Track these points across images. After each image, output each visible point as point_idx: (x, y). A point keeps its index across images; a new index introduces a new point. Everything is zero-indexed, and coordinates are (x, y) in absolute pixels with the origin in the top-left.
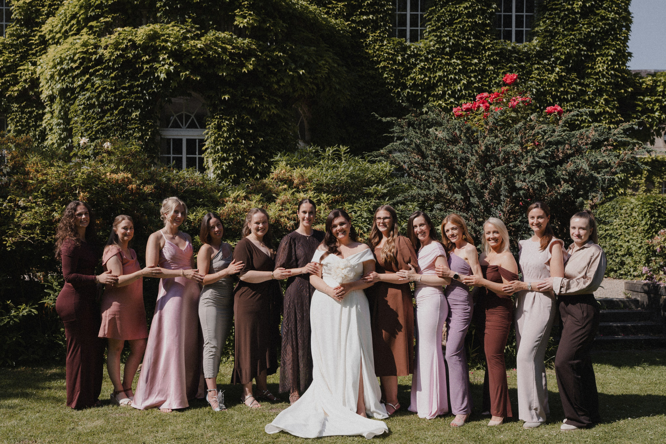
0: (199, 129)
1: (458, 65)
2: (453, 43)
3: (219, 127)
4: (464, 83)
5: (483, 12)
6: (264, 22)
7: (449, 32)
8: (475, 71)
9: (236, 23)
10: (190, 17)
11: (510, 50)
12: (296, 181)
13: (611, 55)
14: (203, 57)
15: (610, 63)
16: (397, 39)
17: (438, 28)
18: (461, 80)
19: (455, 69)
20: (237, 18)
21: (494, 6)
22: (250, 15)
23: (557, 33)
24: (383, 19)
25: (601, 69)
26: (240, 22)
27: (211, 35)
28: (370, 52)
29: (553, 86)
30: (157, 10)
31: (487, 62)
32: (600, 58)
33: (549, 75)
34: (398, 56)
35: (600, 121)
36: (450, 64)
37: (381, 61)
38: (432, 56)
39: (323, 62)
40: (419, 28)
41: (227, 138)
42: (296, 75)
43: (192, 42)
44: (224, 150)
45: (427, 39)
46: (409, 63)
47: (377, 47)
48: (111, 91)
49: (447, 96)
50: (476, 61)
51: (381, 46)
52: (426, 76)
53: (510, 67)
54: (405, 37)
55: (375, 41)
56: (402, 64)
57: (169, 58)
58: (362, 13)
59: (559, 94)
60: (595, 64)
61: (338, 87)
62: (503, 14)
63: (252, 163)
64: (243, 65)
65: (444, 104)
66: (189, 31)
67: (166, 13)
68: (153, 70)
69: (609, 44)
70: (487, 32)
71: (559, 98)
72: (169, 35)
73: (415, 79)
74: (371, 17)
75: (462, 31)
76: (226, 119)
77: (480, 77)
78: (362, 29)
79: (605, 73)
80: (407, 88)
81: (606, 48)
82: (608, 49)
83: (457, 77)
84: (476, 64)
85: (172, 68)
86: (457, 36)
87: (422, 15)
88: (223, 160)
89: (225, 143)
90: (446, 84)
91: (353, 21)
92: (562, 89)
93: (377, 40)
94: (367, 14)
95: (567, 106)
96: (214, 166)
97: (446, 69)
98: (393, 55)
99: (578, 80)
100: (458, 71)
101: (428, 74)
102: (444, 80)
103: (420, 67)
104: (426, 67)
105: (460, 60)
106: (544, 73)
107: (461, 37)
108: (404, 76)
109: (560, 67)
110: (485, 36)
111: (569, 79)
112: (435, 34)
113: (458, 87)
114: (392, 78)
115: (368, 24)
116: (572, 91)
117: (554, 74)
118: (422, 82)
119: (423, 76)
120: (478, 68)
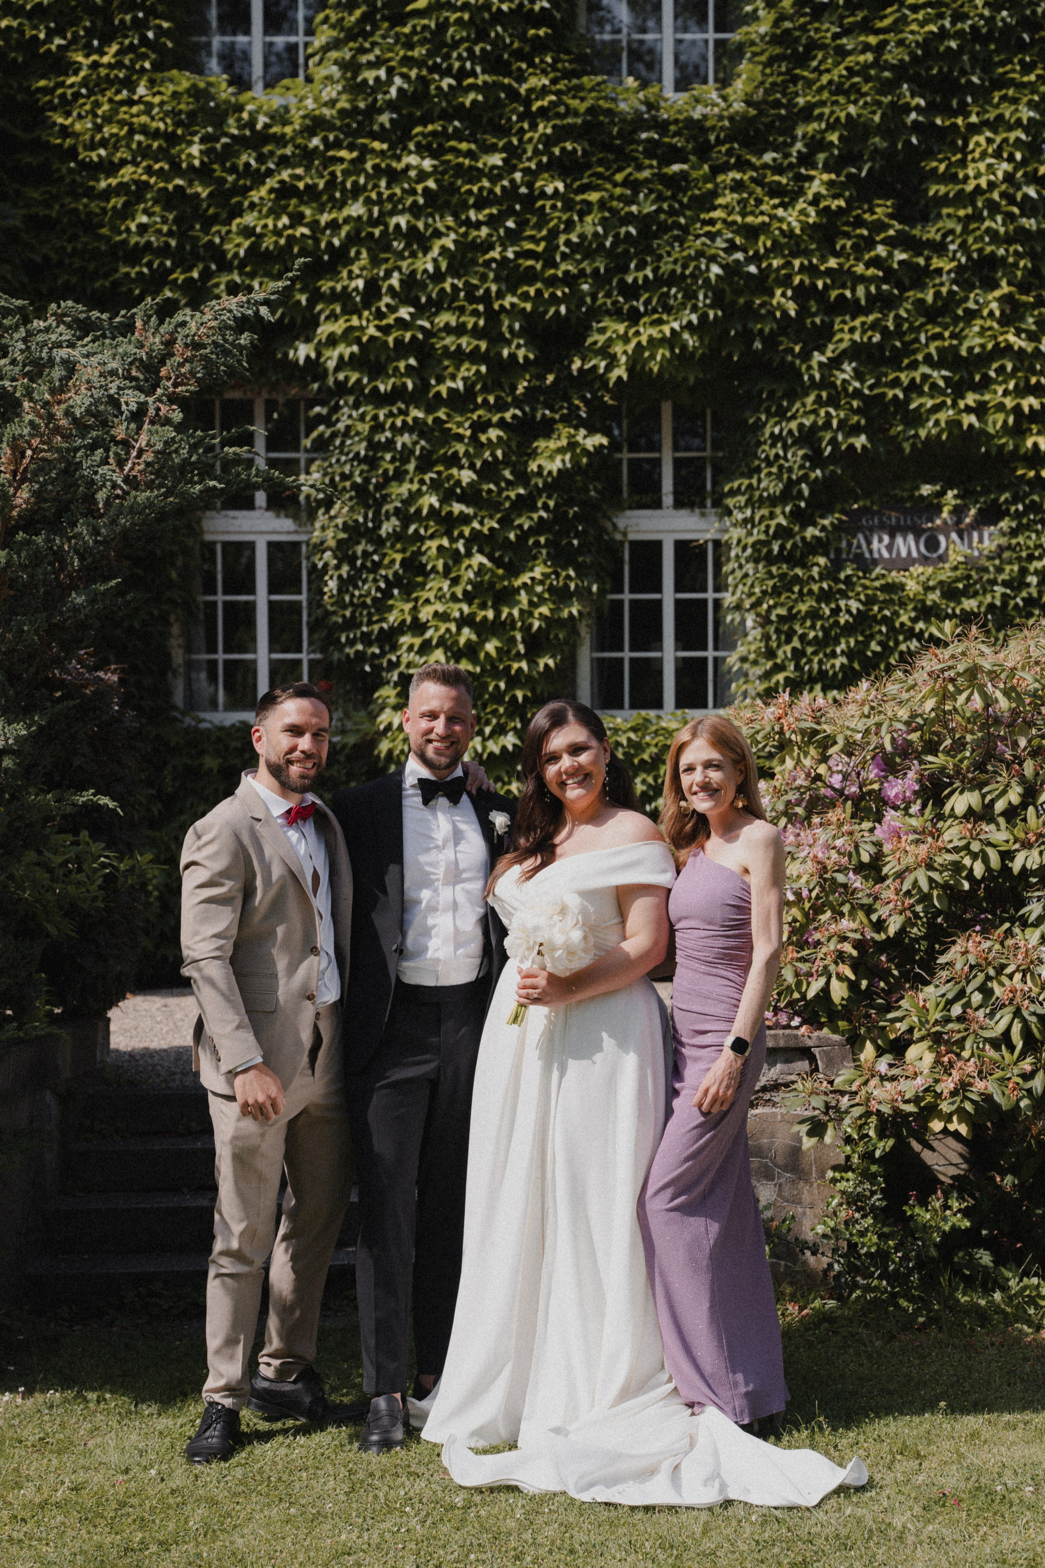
1: (423, 175)
2: (400, 90)
4: (444, 249)
7: (387, 49)
8: (494, 199)
11: (629, 118)
13: (1019, 123)
15: (1018, 156)
16: (184, 80)
17: (352, 35)
18: (438, 234)
19: (413, 192)
23: (813, 46)
25: (983, 182)
28: (78, 127)
29: (795, 255)
31: (539, 164)
32: (982, 139)
33: (780, 212)
34: (190, 143)
35: (985, 384)
36: (394, 176)
37: (123, 163)
38: (325, 140)
40: (300, 39)
46: (234, 169)
47: (106, 107)
49: (387, 300)
50: (496, 159)
52: (297, 219)
53: (628, 181)
55: (99, 85)
56: (203, 173)
59: (820, 284)
60: (963, 163)
65: (372, 331)
69: (1012, 83)
70: (540, 46)
71: (821, 296)
73: (255, 233)
75: (440, 43)
77: (510, 224)
78: (49, 39)
79: (996, 196)
81: (1004, 98)
82: (1015, 101)
83: (420, 225)
84: (494, 175)
86: (419, 63)
92: (833, 263)
93: (110, 82)
95: (852, 330)
97: (380, 194)
98: (171, 138)
99: (898, 226)
100: (421, 201)
101: (308, 212)
102: (371, 235)
103: (277, 186)
104: (301, 185)
105: (434, 155)
106: (759, 201)
107: (435, 69)
108: (215, 219)
109: (825, 177)
110: (531, 64)
111: (859, 222)
112: (334, 55)
113: (426, 264)
114: (165, 228)
115: (75, 22)
116: (871, 271)
117: (801, 205)
118: (282, 241)
119: (285, 220)
120: (503, 188)
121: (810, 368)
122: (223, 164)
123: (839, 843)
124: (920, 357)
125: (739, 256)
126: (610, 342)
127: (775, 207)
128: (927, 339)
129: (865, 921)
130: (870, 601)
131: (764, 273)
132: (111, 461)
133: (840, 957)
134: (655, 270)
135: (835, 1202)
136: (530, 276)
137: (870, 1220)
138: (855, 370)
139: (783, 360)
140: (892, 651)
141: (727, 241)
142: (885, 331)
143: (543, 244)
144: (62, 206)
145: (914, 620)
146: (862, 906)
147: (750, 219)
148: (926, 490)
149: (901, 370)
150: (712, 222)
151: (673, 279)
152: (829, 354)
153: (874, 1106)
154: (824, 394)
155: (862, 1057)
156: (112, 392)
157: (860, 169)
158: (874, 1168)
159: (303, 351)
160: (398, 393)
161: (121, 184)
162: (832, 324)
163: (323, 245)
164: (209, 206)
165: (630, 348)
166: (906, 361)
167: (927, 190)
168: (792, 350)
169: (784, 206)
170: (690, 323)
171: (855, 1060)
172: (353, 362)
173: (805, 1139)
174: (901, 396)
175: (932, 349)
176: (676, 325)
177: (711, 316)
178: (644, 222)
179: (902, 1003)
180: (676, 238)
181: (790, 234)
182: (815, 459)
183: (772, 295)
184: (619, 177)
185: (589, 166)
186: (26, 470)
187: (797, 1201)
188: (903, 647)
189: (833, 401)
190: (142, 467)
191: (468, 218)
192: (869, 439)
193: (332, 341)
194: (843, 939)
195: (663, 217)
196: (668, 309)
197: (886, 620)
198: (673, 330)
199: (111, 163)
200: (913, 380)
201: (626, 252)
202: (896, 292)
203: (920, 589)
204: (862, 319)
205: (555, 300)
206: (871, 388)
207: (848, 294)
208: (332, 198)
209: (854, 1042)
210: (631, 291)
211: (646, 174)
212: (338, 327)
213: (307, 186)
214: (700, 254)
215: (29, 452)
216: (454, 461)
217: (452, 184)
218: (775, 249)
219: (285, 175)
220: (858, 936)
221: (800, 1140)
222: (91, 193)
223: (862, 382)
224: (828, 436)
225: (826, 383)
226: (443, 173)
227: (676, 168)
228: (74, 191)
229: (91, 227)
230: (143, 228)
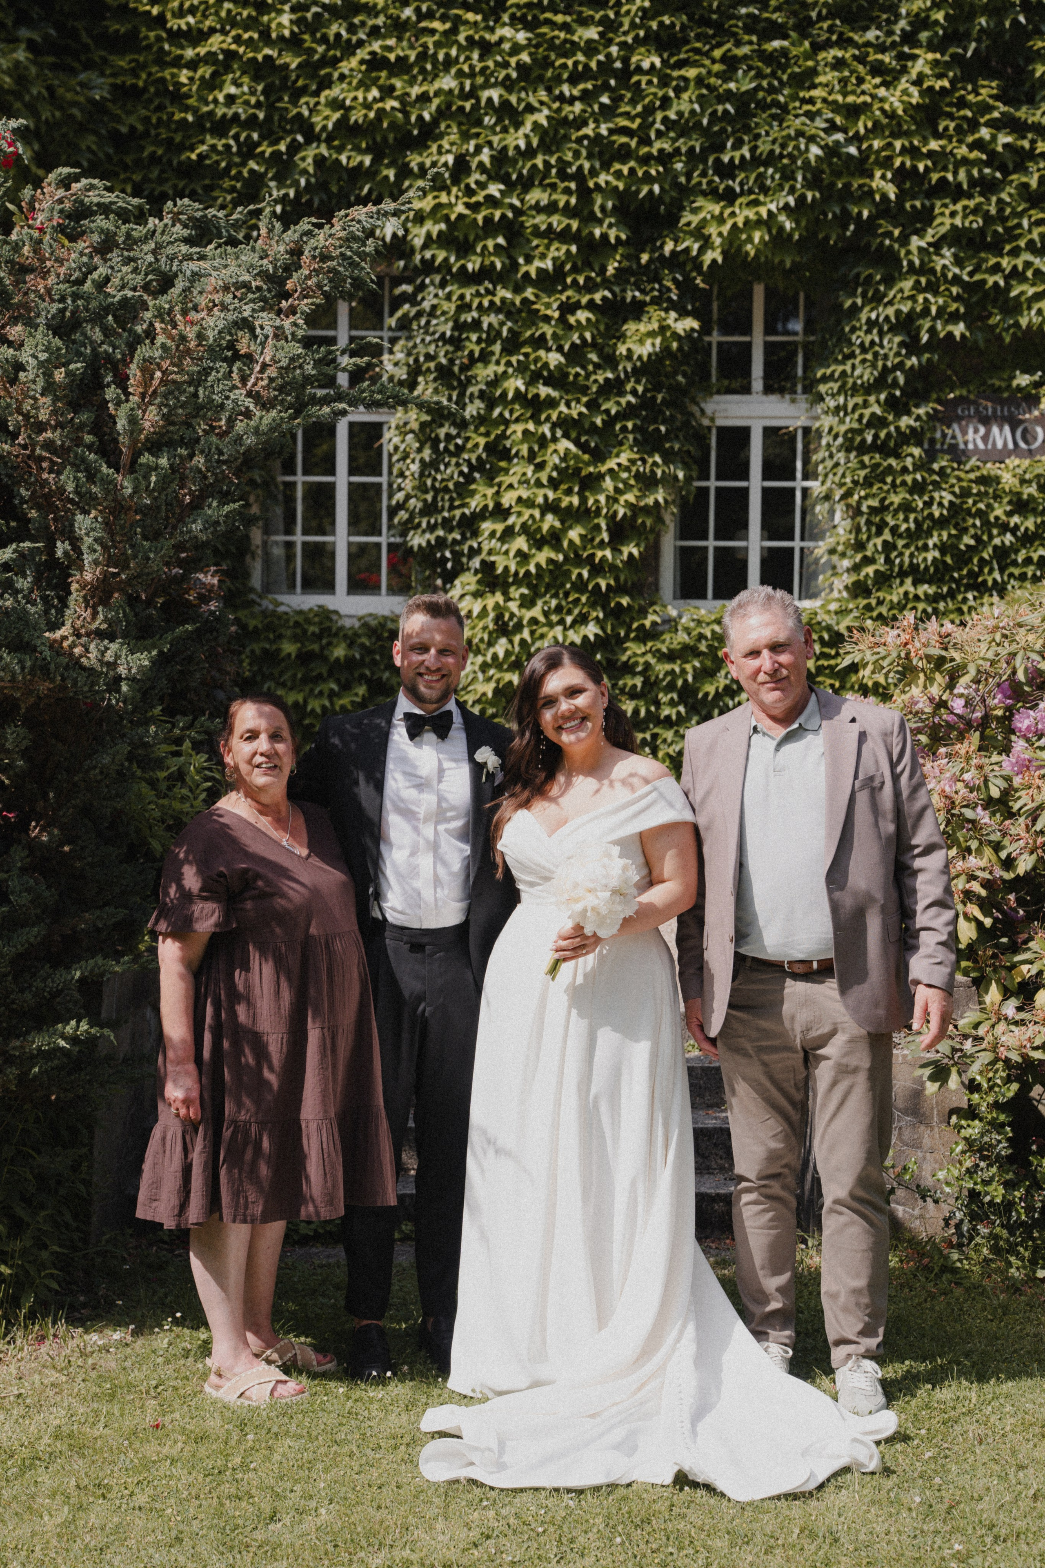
1: (516, 49)
4: (536, 126)
8: (589, 74)
18: (530, 109)
19: (506, 65)
29: (895, 135)
31: (636, 38)
33: (882, 92)
34: (280, 12)
36: (486, 48)
37: (212, 31)
38: (418, 10)
46: (324, 39)
49: (477, 176)
50: (592, 33)
52: (388, 91)
56: (293, 43)
59: (921, 167)
65: (460, 209)
71: (922, 179)
73: (345, 105)
77: (605, 99)
80: (314, 140)
83: (513, 99)
84: (590, 48)
90: (472, 125)
92: (934, 145)
95: (953, 214)
97: (472, 67)
98: (261, 7)
99: (1003, 108)
100: (514, 75)
101: (398, 84)
102: (461, 109)
103: (368, 57)
104: (392, 57)
105: (528, 26)
106: (861, 81)
108: (304, 91)
109: (930, 56)
111: (962, 103)
113: (517, 139)
114: (253, 100)
116: (975, 154)
117: (903, 84)
118: (372, 115)
119: (375, 93)
120: (599, 63)
121: (909, 253)
122: (313, 34)
123: (967, 776)
124: (1022, 243)
125: (840, 137)
126: (704, 223)
127: (876, 87)
128: (1031, 225)
129: (994, 858)
130: (965, 493)
131: (865, 155)
132: (234, 375)
133: (968, 895)
134: (753, 150)
135: (959, 1149)
136: (623, 154)
137: (994, 1170)
138: (955, 255)
139: (882, 244)
140: (985, 545)
141: (827, 121)
142: (987, 216)
143: (638, 121)
144: (150, 74)
145: (1009, 514)
146: (990, 842)
147: (850, 99)
148: (1023, 380)
149: (1002, 256)
150: (811, 101)
151: (771, 159)
152: (929, 239)
153: (1003, 1053)
154: (923, 280)
155: (988, 999)
156: (246, 314)
157: (965, 49)
158: (1002, 1117)
159: (390, 228)
160: (486, 273)
161: (209, 53)
162: (933, 207)
163: (413, 119)
164: (298, 77)
165: (726, 229)
166: (1008, 248)
167: (1034, 70)
168: (889, 234)
169: (886, 84)
170: (787, 206)
171: (980, 1003)
172: (444, 240)
173: (928, 1084)
174: (1002, 283)
175: (1035, 235)
176: (773, 207)
177: (809, 198)
178: (742, 100)
179: (1031, 944)
180: (774, 117)
181: (892, 115)
182: (912, 346)
183: (871, 176)
184: (717, 53)
185: (687, 42)
186: (155, 392)
187: (917, 1145)
188: (997, 541)
189: (931, 287)
190: (265, 383)
191: (561, 93)
192: (968, 327)
193: (420, 218)
194: (972, 877)
195: (761, 94)
196: (765, 190)
197: (980, 514)
198: (770, 212)
199: (200, 31)
200: (1015, 267)
201: (723, 130)
202: (998, 175)
203: (1016, 481)
204: (965, 202)
205: (648, 178)
206: (971, 274)
207: (950, 177)
208: (423, 71)
209: (980, 983)
210: (727, 171)
211: (745, 50)
212: (427, 204)
213: (398, 58)
214: (800, 134)
215: (158, 374)
216: (540, 342)
217: (546, 57)
218: (876, 129)
219: (376, 46)
220: (986, 875)
221: (922, 1084)
222: (178, 62)
223: (962, 268)
224: (926, 323)
225: (925, 269)
226: (537, 46)
227: (776, 44)
228: (162, 60)
229: (178, 97)
230: (231, 99)
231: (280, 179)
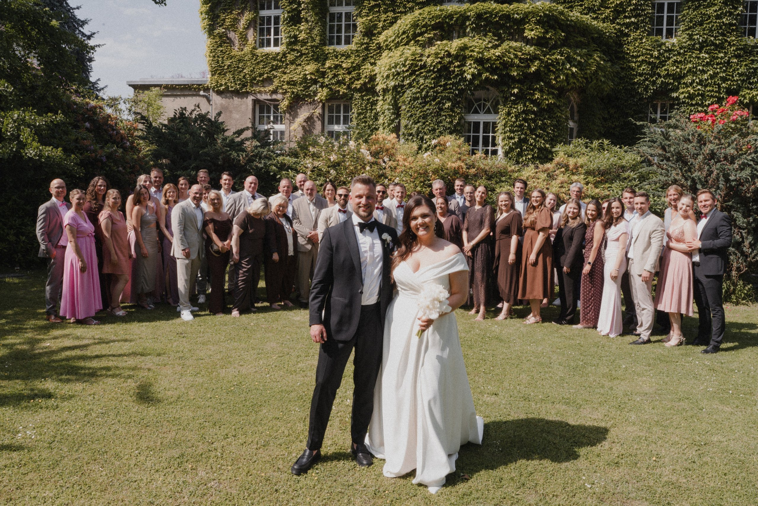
0: (493, 115)
1: (706, 58)
2: (702, 40)
3: (509, 114)
5: (731, 14)
6: (547, 32)
7: (699, 31)
8: (721, 63)
9: (525, 35)
10: (490, 32)
11: (752, 46)
12: (571, 167)
14: (500, 63)
16: (654, 38)
17: (690, 28)
18: (708, 70)
19: (704, 62)
20: (526, 31)
21: (740, 9)
22: (537, 28)
24: (643, 21)
26: (529, 34)
27: (505, 45)
28: (631, 48)
30: (467, 27)
31: (732, 56)
34: (655, 51)
36: (699, 58)
37: (640, 56)
38: (684, 51)
39: (592, 60)
40: (674, 27)
41: (514, 122)
42: (569, 72)
43: (492, 51)
44: (511, 131)
45: (680, 36)
46: (664, 57)
47: (637, 44)
48: (432, 88)
49: (696, 84)
50: (722, 55)
51: (640, 43)
52: (677, 67)
53: (752, 60)
54: (661, 34)
55: (636, 39)
56: (657, 58)
57: (474, 63)
58: (626, 17)
61: (603, 79)
62: (748, 14)
63: (532, 141)
64: (529, 67)
65: (692, 91)
66: (490, 42)
67: (473, 30)
68: (463, 72)
72: (476, 47)
73: (668, 70)
74: (633, 19)
75: (711, 30)
76: (514, 108)
77: (724, 68)
78: (625, 30)
80: (661, 77)
83: (705, 69)
84: (722, 58)
85: (476, 72)
86: (706, 34)
87: (677, 17)
88: (511, 138)
89: (511, 126)
90: (694, 74)
91: (618, 24)
94: (630, 18)
96: (503, 143)
97: (696, 62)
98: (651, 50)
100: (705, 64)
101: (680, 66)
102: (693, 71)
103: (673, 60)
104: (678, 60)
105: (708, 54)
107: (710, 35)
108: (659, 67)
110: (731, 34)
112: (687, 32)
113: (705, 76)
114: (648, 69)
115: (630, 26)
118: (674, 72)
119: (675, 68)
120: (723, 61)
126: (745, 95)
136: (729, 79)
143: (731, 73)
144: (626, 64)
159: (675, 95)
160: (697, 104)
161: (639, 60)
163: (683, 73)
164: (658, 65)
165: (751, 96)
172: (688, 98)
185: (743, 56)
191: (715, 67)
193: (683, 93)
199: (638, 56)
201: (751, 75)
205: (733, 85)
208: (685, 63)
210: (750, 83)
212: (684, 90)
213: (680, 60)
217: (712, 60)
222: (633, 62)
228: (630, 62)
229: (633, 69)
230: (644, 69)
231: (653, 86)
